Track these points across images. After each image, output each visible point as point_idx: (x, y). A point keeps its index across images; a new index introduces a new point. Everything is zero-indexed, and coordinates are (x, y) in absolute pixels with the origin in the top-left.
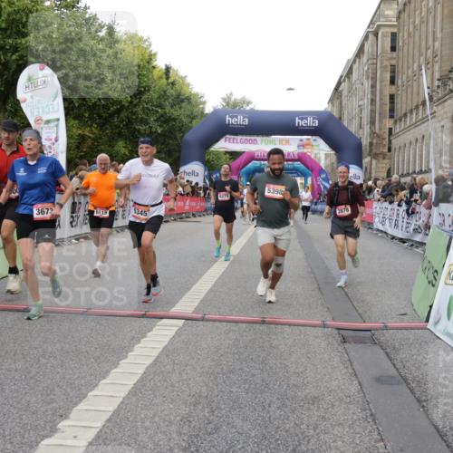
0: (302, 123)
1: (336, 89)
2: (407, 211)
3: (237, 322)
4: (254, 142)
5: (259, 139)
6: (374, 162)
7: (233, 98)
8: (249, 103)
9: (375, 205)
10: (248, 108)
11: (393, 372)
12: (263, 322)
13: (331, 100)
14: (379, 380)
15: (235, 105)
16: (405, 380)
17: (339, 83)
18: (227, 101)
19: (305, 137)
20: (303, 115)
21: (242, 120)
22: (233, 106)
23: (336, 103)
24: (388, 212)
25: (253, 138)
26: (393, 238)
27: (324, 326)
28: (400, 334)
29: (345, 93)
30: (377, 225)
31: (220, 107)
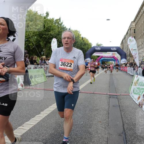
0: (113, 49)
1: (122, 41)
2: (133, 69)
3: (87, 93)
4: (102, 54)
5: (103, 53)
6: (130, 58)
7: (98, 44)
8: (102, 45)
9: (128, 68)
10: (102, 46)
11: (118, 104)
12: (94, 93)
13: (121, 44)
14: (114, 106)
15: (99, 45)
16: (119, 106)
17: (123, 40)
18: (97, 44)
19: (113, 52)
20: (113, 47)
21: (99, 49)
22: (98, 46)
23: (122, 45)
24: (130, 69)
25: (102, 53)
26: (131, 75)
27: (107, 94)
28: (123, 96)
29: (124, 42)
30: (128, 72)
31: (95, 46)
